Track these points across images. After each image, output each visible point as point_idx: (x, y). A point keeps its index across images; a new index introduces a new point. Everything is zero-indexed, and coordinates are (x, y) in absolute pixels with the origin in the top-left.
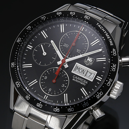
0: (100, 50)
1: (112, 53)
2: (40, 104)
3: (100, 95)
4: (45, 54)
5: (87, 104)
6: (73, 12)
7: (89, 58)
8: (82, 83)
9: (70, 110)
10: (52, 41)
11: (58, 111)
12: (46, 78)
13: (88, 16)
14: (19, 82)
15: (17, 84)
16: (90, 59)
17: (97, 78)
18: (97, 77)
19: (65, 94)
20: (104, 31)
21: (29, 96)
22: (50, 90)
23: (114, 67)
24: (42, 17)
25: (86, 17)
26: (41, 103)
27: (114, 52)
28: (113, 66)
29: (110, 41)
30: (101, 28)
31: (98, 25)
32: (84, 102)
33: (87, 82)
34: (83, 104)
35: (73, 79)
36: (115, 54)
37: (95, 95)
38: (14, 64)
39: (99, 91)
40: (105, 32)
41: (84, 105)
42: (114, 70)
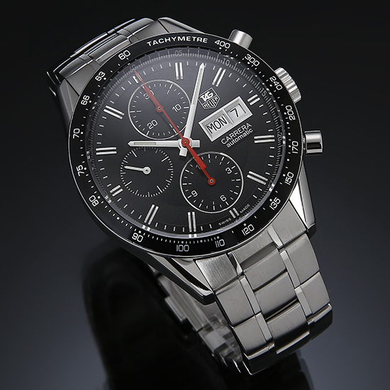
0: (202, 66)
1: (223, 48)
2: (247, 226)
3: (290, 113)
4: (147, 170)
5: (296, 144)
6: (97, 74)
7: (202, 97)
8: (245, 135)
9: (289, 180)
10: (131, 144)
11: (278, 201)
12: (195, 193)
13: (122, 52)
14: (180, 243)
15: (181, 248)
16: (206, 95)
17: (251, 104)
18: (249, 100)
19: (249, 176)
20: (172, 40)
21: (218, 240)
22: (223, 198)
23: (252, 60)
24: (72, 133)
25: (122, 57)
26: (245, 225)
27: (222, 44)
28: (248, 61)
29: (196, 39)
30: (161, 41)
31: (152, 44)
32: (290, 146)
33: (249, 125)
34: (291, 151)
35: (229, 145)
36: (227, 46)
37: (285, 121)
38: (139, 234)
39: (283, 110)
40: (174, 39)
41: (295, 150)
42: (256, 63)
